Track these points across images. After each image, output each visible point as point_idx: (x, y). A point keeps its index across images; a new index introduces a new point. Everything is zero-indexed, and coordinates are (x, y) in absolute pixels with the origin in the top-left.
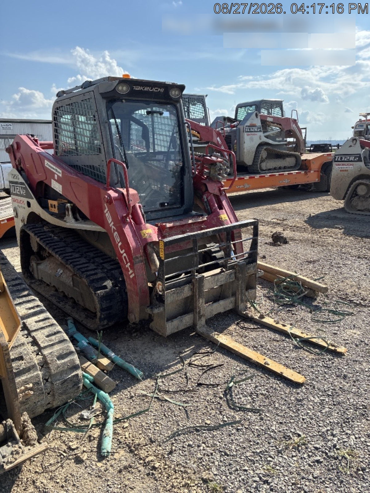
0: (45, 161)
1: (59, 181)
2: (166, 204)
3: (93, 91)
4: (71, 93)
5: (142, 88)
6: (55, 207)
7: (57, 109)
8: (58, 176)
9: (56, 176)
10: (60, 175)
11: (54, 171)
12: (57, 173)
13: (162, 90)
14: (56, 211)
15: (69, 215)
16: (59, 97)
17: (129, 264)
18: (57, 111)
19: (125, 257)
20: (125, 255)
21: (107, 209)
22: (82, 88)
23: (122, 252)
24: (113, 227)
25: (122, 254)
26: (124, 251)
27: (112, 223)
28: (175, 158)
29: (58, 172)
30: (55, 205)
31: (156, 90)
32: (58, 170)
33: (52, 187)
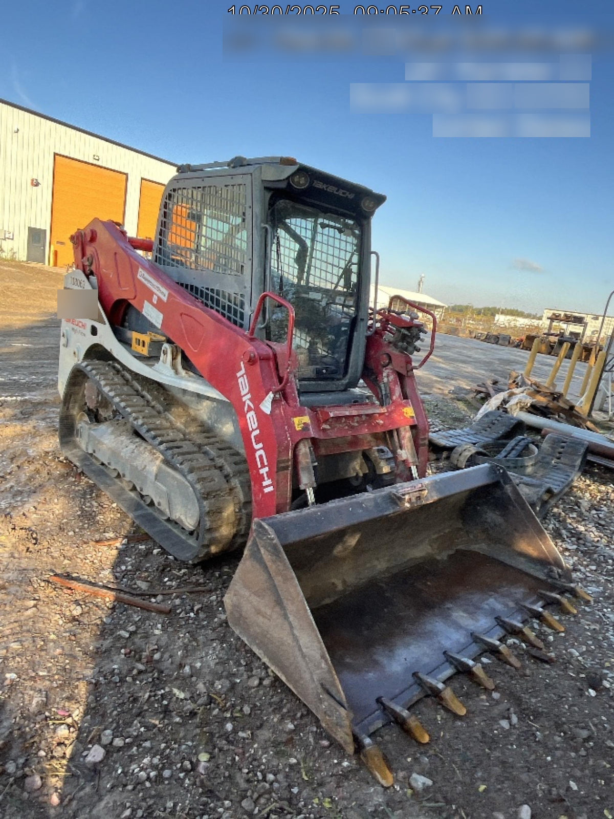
0: (140, 270)
1: (160, 306)
2: (324, 371)
3: (251, 174)
4: (202, 170)
5: (325, 186)
6: (144, 346)
7: (174, 190)
8: (159, 298)
9: (155, 297)
10: (165, 299)
11: (155, 291)
12: (158, 293)
13: (351, 196)
14: (145, 351)
15: (164, 362)
16: (182, 172)
17: (267, 469)
18: (172, 193)
19: (261, 457)
20: (262, 452)
21: (243, 371)
22: (228, 165)
23: (256, 447)
24: (248, 402)
25: (256, 450)
26: (261, 445)
27: (249, 396)
28: (345, 301)
29: (161, 292)
30: (144, 342)
31: (343, 193)
32: (163, 290)
33: (144, 313)
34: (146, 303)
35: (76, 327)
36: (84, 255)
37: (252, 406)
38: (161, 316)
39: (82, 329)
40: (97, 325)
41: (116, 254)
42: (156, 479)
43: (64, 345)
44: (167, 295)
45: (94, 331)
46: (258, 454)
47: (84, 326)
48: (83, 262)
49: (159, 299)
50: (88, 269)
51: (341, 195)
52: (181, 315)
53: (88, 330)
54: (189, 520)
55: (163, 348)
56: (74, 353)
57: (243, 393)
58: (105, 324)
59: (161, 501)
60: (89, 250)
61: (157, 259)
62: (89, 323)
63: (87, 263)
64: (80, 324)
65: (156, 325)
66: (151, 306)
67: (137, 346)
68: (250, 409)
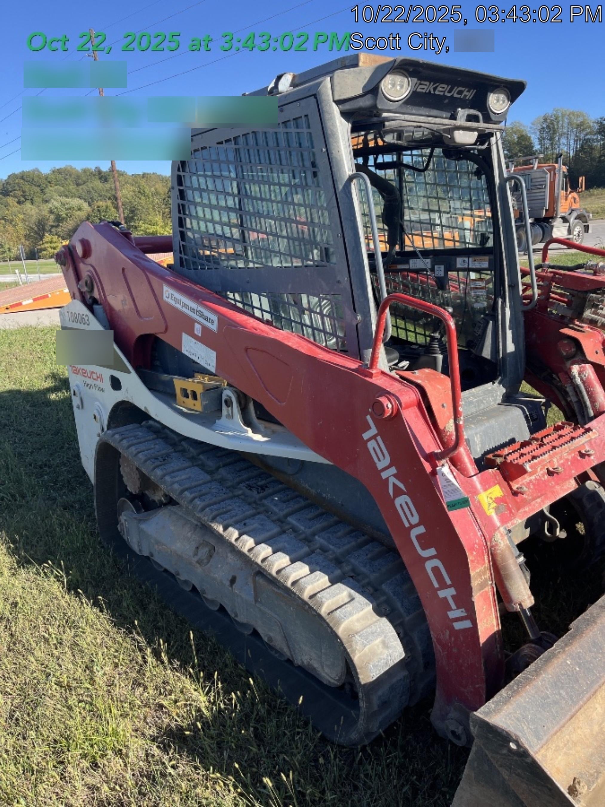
34: (185, 338)
35: (89, 381)
36: (78, 277)
37: (401, 486)
38: (213, 354)
39: (98, 383)
40: (118, 374)
41: (123, 270)
42: (256, 601)
43: (78, 407)
44: (216, 323)
45: (116, 384)
46: (429, 565)
47: (100, 377)
48: (79, 289)
49: (205, 329)
50: (88, 297)
51: (456, 95)
52: (246, 350)
53: (107, 383)
54: (327, 670)
55: (224, 397)
56: (95, 418)
57: (380, 465)
58: (129, 372)
59: (272, 634)
60: (85, 270)
61: (181, 262)
62: (107, 373)
63: (85, 289)
64: (95, 377)
65: (209, 368)
66: (194, 340)
67: (185, 399)
68: (398, 492)
